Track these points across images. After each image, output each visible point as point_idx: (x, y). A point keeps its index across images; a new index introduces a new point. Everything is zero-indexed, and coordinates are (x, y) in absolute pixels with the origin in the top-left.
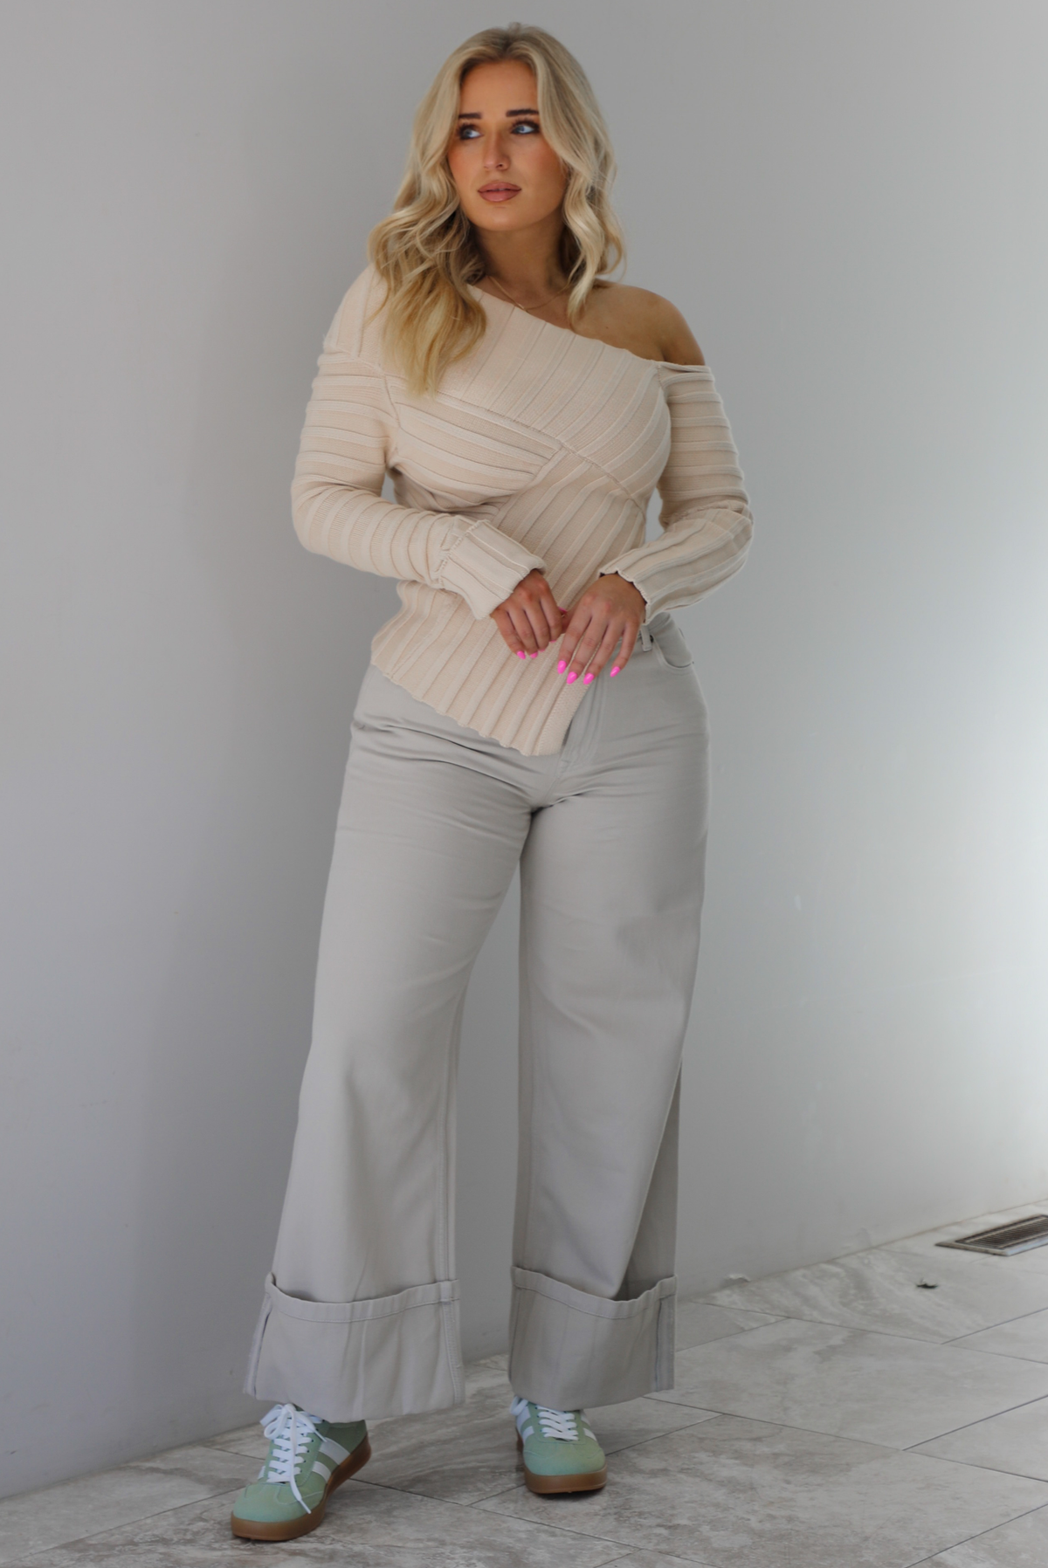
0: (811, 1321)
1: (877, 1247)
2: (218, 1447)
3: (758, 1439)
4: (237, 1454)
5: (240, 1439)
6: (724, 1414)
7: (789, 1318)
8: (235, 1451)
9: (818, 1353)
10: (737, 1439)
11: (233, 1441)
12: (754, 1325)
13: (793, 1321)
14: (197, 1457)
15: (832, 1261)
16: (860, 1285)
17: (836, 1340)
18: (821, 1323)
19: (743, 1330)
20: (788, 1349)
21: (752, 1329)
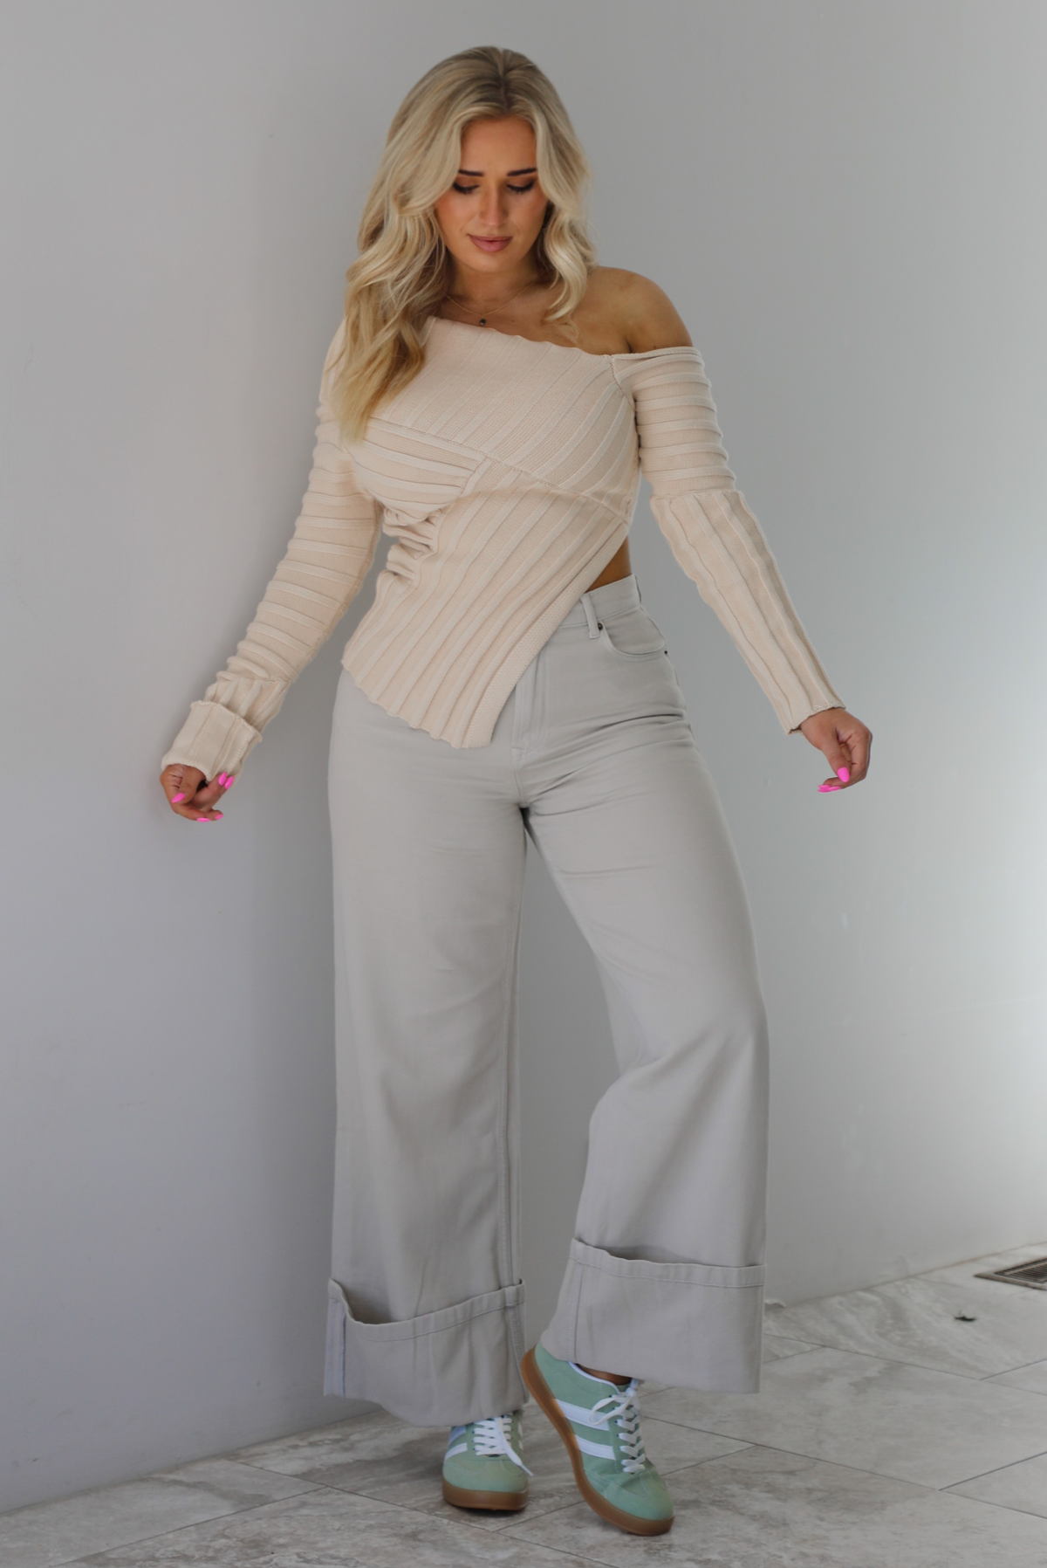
0: (847, 1351)
1: (915, 1276)
2: (243, 1461)
3: (792, 1473)
4: (261, 1468)
5: (265, 1454)
6: (757, 1445)
7: (824, 1346)
8: (259, 1465)
9: (854, 1384)
10: (770, 1472)
11: (258, 1455)
12: (789, 1353)
13: (828, 1350)
14: (221, 1471)
15: (868, 1289)
16: (897, 1315)
17: (872, 1372)
18: (857, 1353)
19: (777, 1358)
20: (823, 1379)
21: (787, 1357)
